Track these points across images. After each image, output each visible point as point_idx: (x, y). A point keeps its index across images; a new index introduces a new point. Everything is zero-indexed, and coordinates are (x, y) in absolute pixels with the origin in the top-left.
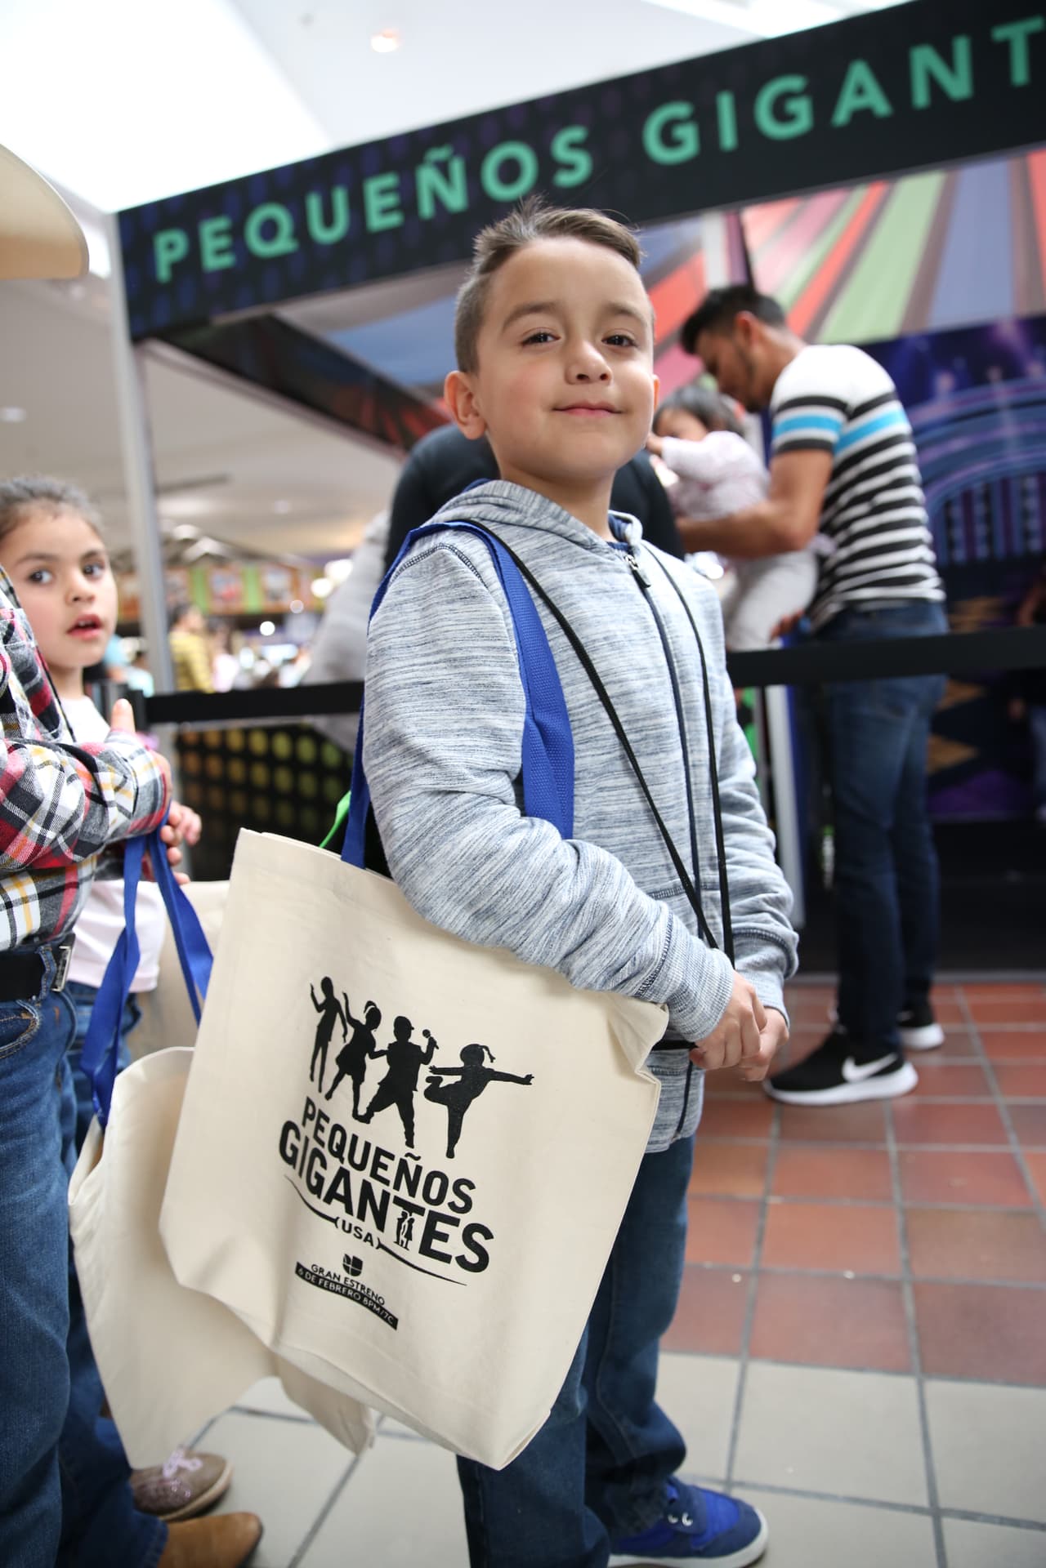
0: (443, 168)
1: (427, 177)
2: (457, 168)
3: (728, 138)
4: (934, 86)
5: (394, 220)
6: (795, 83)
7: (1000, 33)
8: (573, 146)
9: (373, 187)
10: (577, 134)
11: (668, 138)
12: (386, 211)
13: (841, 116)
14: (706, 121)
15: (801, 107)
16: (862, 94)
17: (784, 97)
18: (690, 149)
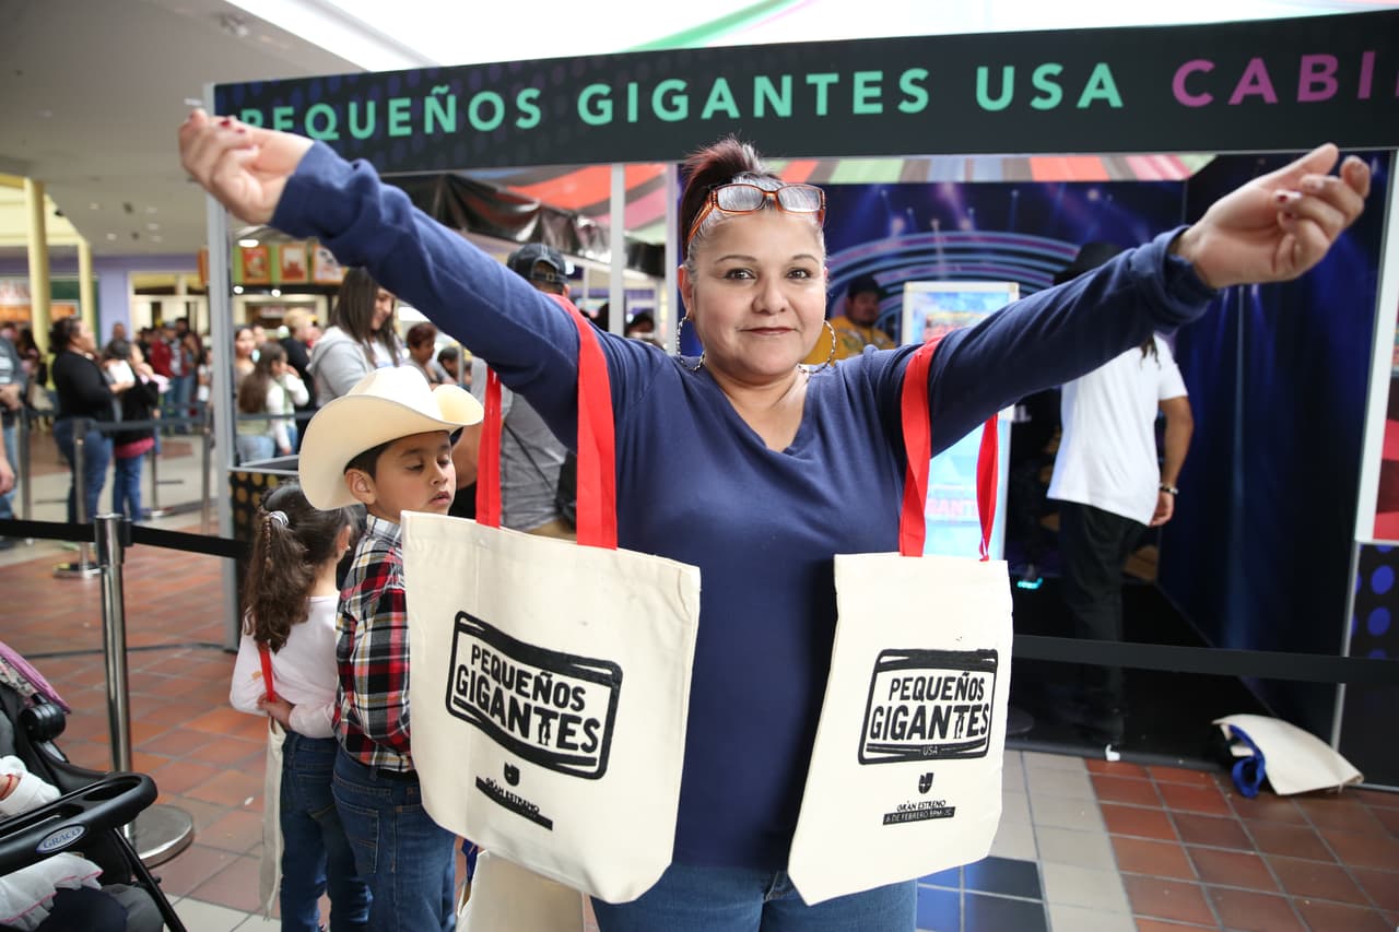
0: (443, 100)
1: (431, 104)
2: (452, 101)
3: (633, 116)
4: (768, 104)
5: (407, 131)
6: (680, 85)
7: (811, 79)
8: (530, 101)
9: (394, 104)
10: (534, 93)
11: (593, 108)
12: (401, 124)
13: (707, 114)
14: (619, 99)
15: (682, 102)
16: (721, 100)
17: (671, 93)
18: (606, 117)
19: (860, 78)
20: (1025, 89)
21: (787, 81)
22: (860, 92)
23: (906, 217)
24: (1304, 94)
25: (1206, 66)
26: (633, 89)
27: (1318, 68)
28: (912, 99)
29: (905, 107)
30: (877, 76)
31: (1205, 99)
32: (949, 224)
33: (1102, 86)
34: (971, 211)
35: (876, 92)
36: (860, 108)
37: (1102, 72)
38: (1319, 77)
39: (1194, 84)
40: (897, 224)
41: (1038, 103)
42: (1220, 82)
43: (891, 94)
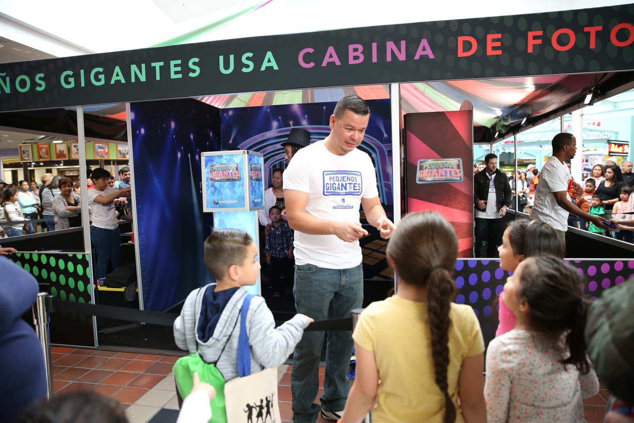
0: (4, 79)
2: (8, 79)
3: (83, 84)
4: (136, 76)
6: (101, 70)
7: (153, 64)
8: (40, 79)
10: (42, 75)
11: (67, 81)
13: (113, 82)
14: (77, 77)
15: (102, 77)
16: (118, 75)
17: (98, 73)
18: (72, 85)
19: (172, 63)
20: (239, 64)
21: (143, 66)
22: (173, 69)
23: (278, 120)
24: (351, 61)
25: (311, 50)
26: (82, 72)
27: (356, 50)
28: (194, 71)
29: (191, 75)
30: (179, 62)
31: (312, 65)
32: (297, 122)
33: (270, 61)
34: (306, 116)
35: (179, 69)
36: (173, 76)
37: (269, 55)
38: (356, 54)
39: (307, 58)
40: (275, 124)
41: (244, 70)
42: (317, 57)
43: (185, 70)
